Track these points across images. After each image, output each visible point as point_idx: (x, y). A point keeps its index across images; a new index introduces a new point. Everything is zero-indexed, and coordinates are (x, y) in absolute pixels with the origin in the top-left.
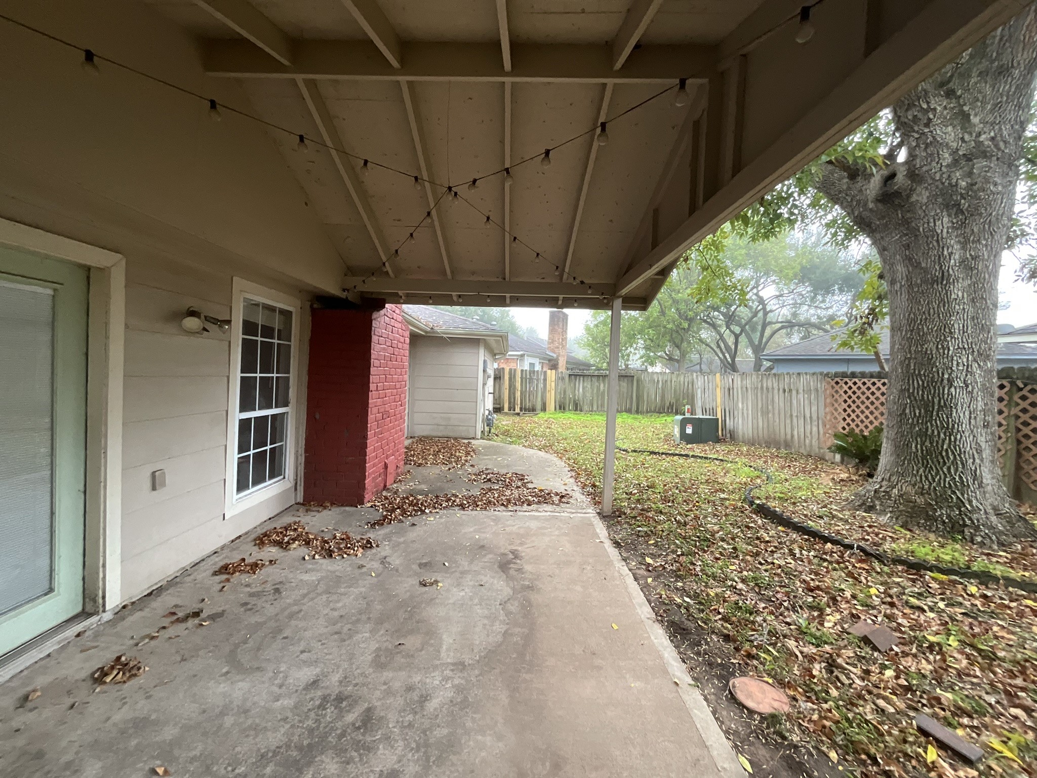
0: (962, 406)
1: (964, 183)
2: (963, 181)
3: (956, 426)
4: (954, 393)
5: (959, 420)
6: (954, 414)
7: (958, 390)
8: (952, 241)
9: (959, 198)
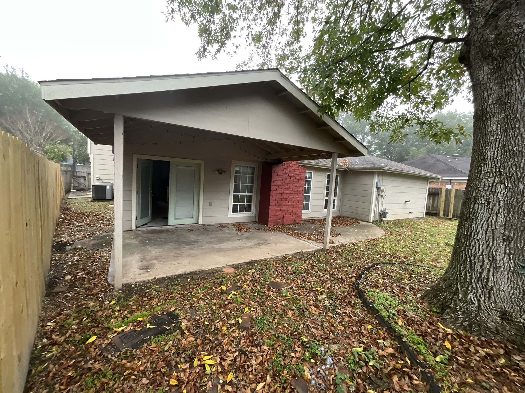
0: (481, 219)
1: (493, 36)
2: (492, 34)
3: (473, 235)
4: (476, 209)
5: (476, 230)
6: (474, 225)
7: (480, 206)
8: (491, 84)
9: (491, 49)
